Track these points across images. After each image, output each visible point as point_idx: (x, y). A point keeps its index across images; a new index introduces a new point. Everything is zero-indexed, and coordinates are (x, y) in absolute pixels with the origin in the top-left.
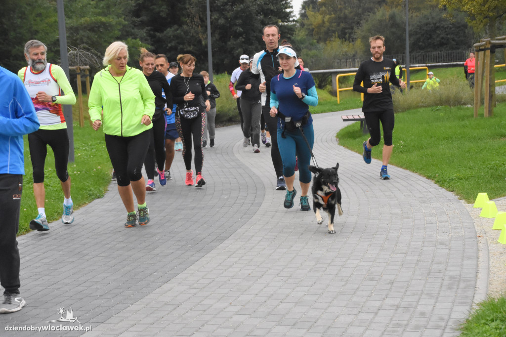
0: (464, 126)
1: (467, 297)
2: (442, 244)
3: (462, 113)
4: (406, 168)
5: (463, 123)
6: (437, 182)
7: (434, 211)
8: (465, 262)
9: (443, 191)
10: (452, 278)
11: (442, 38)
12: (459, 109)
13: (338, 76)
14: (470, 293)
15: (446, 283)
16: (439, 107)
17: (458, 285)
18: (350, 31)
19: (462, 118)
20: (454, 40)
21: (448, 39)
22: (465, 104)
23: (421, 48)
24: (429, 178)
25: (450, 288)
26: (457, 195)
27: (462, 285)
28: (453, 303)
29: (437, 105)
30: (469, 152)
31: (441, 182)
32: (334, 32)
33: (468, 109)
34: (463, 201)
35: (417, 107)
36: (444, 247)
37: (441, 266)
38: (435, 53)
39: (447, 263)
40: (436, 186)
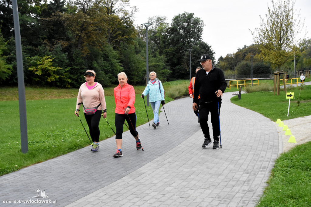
0: (271, 98)
1: (276, 152)
2: (267, 135)
3: (269, 94)
4: (253, 110)
5: (270, 97)
6: (264, 115)
7: (263, 124)
8: (275, 141)
9: (266, 118)
10: (271, 145)
11: (262, 71)
12: (269, 92)
13: (230, 81)
14: (277, 150)
15: (269, 147)
16: (262, 92)
17: (273, 148)
18: (233, 68)
19: (270, 95)
20: (266, 71)
21: (264, 71)
22: (270, 91)
23: (256, 73)
24: (261, 114)
25: (270, 149)
26: (270, 119)
27: (274, 148)
28: (272, 153)
29: (262, 91)
30: (273, 106)
31: (265, 115)
32: (228, 68)
33: (271, 92)
34: (272, 121)
35: (255, 91)
36: (267, 136)
37: (267, 142)
38: (260, 75)
39: (269, 141)
40: (263, 116)
